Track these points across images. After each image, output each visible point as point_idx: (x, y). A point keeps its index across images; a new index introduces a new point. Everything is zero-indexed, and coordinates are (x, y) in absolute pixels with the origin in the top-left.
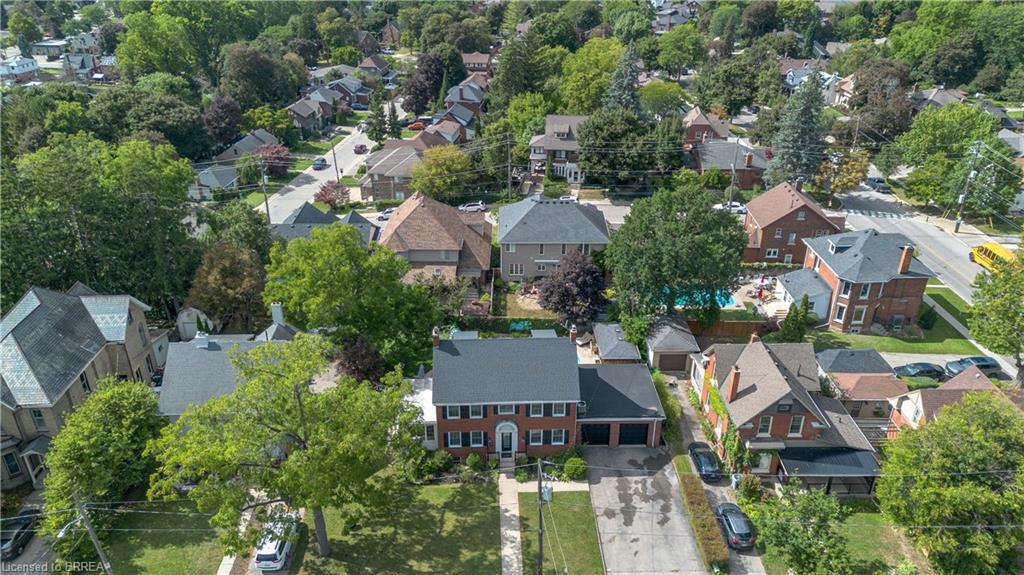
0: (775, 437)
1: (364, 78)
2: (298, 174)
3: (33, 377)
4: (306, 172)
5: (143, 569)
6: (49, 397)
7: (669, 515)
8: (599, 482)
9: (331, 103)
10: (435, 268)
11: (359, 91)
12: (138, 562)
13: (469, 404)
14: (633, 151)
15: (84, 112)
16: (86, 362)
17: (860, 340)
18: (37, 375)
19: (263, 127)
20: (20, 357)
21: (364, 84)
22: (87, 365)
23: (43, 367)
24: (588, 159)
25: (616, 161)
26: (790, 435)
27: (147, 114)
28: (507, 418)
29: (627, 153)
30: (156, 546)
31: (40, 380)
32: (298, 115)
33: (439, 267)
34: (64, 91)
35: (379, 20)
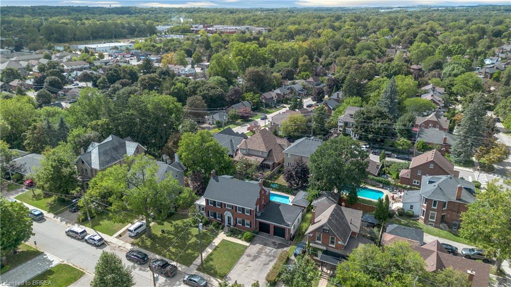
0: (323, 244)
1: (304, 86)
2: (254, 120)
3: (98, 160)
4: (257, 120)
5: (101, 225)
6: (100, 167)
7: (270, 263)
8: (255, 245)
9: (282, 94)
10: (256, 157)
11: (301, 91)
12: (101, 223)
13: (217, 201)
14: (376, 126)
15: (184, 87)
16: (116, 160)
17: (429, 229)
18: (100, 159)
19: (248, 101)
20: (98, 153)
21: (304, 88)
22: (118, 161)
23: (103, 158)
24: (357, 127)
25: (368, 130)
26: (330, 245)
27: (204, 90)
28: (229, 210)
29: (373, 126)
30: (108, 220)
31: (100, 161)
32: (265, 97)
33: (257, 158)
34: (185, 80)
35: (330, 62)
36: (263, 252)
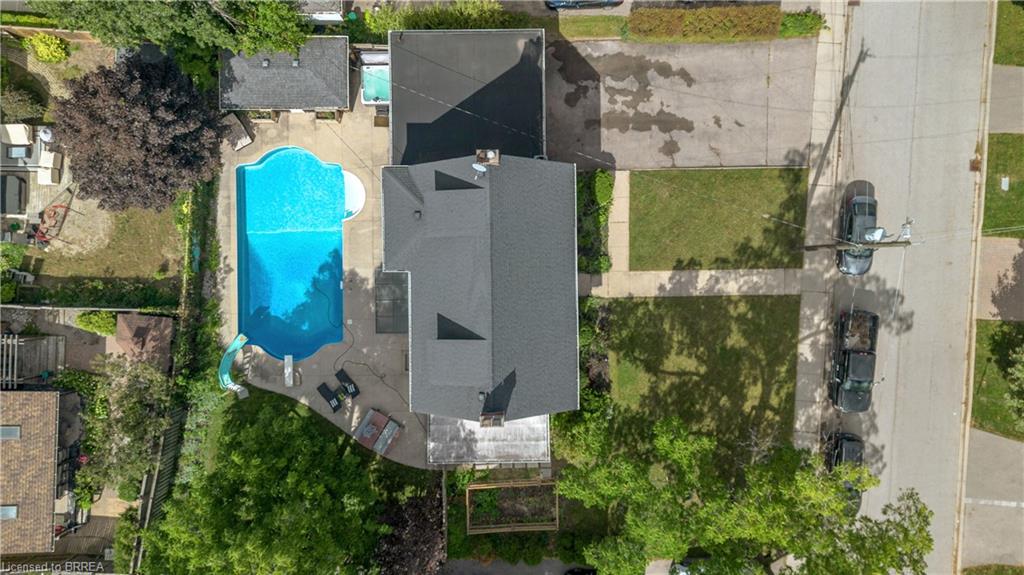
7: (675, 68)
8: (610, 155)
36: (637, 113)
